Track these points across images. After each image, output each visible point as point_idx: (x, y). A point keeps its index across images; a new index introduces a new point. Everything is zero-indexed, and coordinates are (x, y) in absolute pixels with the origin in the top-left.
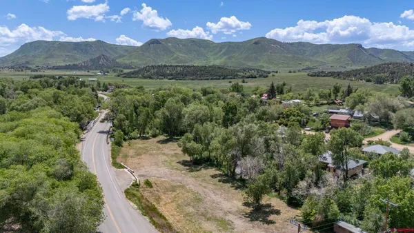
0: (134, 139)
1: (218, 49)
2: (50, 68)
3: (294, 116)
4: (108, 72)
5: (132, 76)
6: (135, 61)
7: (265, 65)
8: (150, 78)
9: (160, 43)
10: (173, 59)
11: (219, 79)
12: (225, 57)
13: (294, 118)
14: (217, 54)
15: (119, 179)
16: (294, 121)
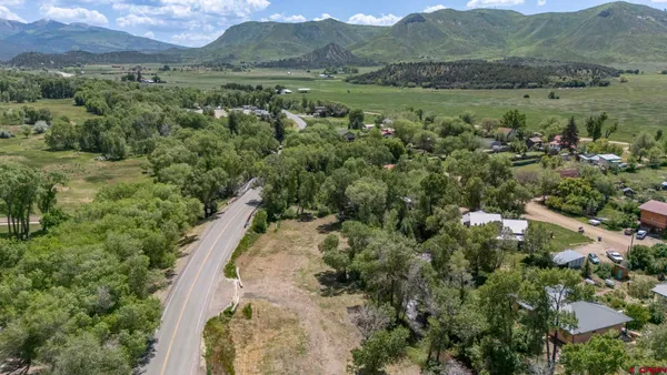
0: (291, 218)
1: (528, 27)
2: (259, 66)
3: (577, 194)
4: (335, 73)
5: (368, 81)
6: (380, 52)
7: (618, 56)
8: (395, 85)
9: (424, 21)
10: (443, 48)
11: (512, 88)
12: (540, 42)
13: (575, 198)
14: (524, 35)
15: (215, 298)
16: (573, 203)
